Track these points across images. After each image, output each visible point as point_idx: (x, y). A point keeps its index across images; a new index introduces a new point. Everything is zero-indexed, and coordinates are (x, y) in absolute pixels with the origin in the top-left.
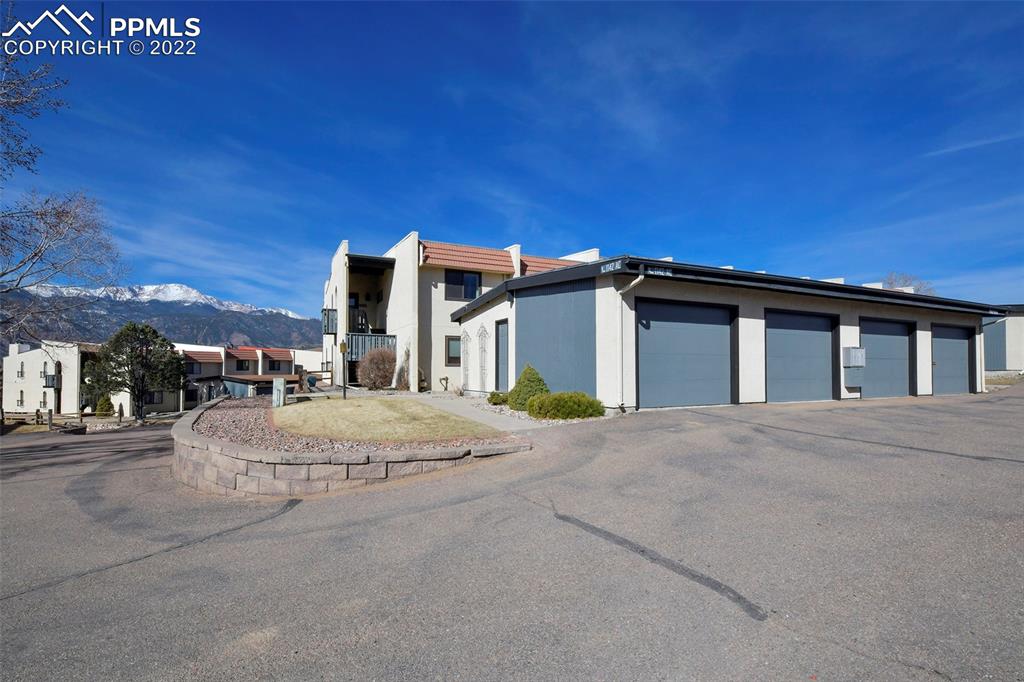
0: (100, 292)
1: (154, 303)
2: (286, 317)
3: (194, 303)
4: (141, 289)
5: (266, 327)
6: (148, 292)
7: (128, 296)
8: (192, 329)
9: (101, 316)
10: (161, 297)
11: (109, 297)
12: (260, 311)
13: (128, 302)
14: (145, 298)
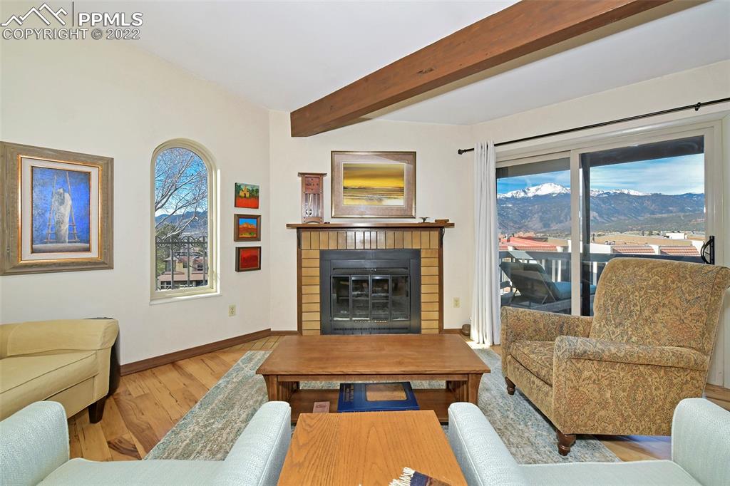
0: (509, 195)
1: (535, 196)
2: (628, 195)
3: (560, 193)
4: (528, 190)
5: (610, 205)
6: (532, 192)
7: (522, 194)
8: (558, 210)
9: (510, 208)
10: (539, 193)
11: (513, 196)
12: (605, 194)
13: (523, 199)
14: (530, 195)
